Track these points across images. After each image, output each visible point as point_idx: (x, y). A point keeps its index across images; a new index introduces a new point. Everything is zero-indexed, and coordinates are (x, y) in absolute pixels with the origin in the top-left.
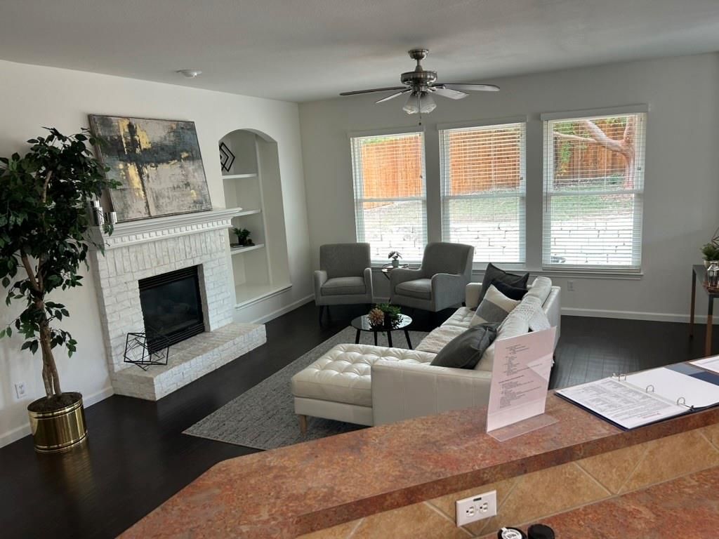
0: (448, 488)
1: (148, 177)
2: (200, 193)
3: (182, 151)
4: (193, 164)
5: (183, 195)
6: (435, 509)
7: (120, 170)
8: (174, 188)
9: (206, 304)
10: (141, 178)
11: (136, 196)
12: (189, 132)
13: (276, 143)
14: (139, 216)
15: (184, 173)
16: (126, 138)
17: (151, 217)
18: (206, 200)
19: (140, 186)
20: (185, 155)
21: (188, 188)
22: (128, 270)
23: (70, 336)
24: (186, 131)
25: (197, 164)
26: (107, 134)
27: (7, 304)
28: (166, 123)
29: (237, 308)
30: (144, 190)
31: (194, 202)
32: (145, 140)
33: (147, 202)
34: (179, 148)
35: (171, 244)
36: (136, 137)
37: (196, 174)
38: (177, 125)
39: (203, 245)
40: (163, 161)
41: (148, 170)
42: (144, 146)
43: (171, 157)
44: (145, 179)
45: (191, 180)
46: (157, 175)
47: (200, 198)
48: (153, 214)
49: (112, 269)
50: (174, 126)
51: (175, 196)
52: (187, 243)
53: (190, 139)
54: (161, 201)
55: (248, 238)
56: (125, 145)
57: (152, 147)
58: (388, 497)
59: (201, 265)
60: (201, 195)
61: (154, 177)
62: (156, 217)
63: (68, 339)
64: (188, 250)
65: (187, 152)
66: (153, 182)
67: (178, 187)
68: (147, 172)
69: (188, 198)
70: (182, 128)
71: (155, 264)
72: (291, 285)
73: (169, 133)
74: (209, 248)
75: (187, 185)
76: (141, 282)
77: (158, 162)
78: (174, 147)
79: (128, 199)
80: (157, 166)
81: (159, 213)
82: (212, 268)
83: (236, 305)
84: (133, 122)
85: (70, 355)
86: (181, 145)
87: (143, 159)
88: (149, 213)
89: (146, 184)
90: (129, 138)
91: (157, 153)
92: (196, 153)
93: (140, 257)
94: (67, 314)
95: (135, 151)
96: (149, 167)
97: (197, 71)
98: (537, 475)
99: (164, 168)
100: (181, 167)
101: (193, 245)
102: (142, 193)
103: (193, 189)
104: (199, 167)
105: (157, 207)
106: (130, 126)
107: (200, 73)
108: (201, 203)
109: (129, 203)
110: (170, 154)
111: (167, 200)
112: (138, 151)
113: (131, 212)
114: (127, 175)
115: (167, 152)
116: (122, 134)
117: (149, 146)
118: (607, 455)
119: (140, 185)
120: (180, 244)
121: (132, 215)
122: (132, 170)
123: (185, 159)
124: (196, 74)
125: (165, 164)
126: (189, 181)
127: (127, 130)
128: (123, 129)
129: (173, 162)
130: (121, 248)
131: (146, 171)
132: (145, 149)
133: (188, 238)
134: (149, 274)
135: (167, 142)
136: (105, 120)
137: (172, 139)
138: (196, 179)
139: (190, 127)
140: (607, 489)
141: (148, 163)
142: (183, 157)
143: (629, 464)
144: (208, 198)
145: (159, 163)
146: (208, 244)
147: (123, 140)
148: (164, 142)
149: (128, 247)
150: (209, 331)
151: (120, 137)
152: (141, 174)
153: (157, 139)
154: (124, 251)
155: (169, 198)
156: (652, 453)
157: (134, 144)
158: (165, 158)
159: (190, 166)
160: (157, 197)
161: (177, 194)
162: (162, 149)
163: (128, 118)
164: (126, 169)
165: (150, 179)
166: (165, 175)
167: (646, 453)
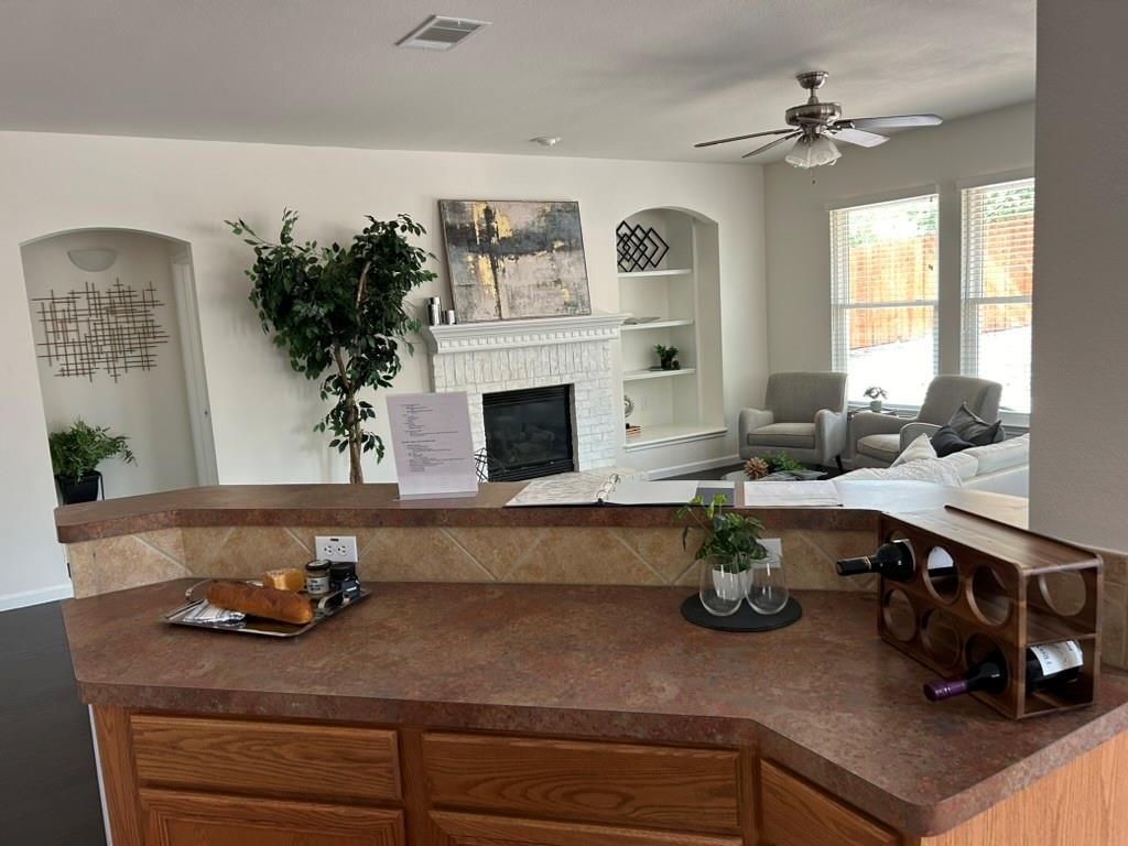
0: (303, 519)
1: (504, 271)
2: (575, 293)
3: (555, 240)
4: (570, 256)
5: (549, 294)
6: (296, 539)
7: (468, 263)
8: (538, 286)
9: (576, 435)
10: (495, 273)
11: (485, 294)
12: (569, 215)
13: (715, 225)
14: (487, 317)
15: (554, 267)
16: (479, 225)
17: (501, 319)
18: (583, 304)
19: (493, 283)
20: (559, 244)
21: (559, 286)
22: (470, 381)
23: (380, 441)
24: (565, 214)
25: (575, 255)
26: (457, 221)
27: (323, 398)
28: (536, 206)
29: (626, 448)
30: (496, 287)
31: (565, 303)
32: (504, 228)
33: (499, 302)
34: (552, 236)
35: (531, 355)
36: (493, 224)
37: (572, 269)
38: (552, 207)
39: (577, 360)
40: (526, 253)
41: (506, 263)
42: (502, 234)
43: (538, 247)
44: (500, 273)
45: (564, 276)
46: (516, 270)
47: (574, 299)
48: (504, 317)
49: (450, 376)
50: (548, 209)
51: (538, 295)
52: (553, 355)
53: (570, 223)
54: (518, 301)
55: (674, 360)
56: (477, 234)
57: (514, 235)
58: (249, 513)
59: (573, 385)
60: (577, 296)
61: (512, 271)
62: (507, 320)
63: (377, 443)
64: (554, 364)
65: (562, 240)
66: (510, 277)
67: (544, 284)
68: (503, 266)
69: (557, 299)
70: (559, 211)
71: (506, 377)
72: (725, 429)
73: (539, 217)
74: (585, 364)
75: (558, 282)
76: (486, 396)
77: (519, 254)
78: (545, 234)
79: (474, 296)
80: (517, 259)
81: (514, 316)
82: (589, 391)
83: (625, 445)
84: (491, 206)
85: (379, 461)
86: (555, 233)
87: (499, 250)
88: (500, 315)
89: (499, 281)
90: (484, 225)
91: (520, 243)
92: (577, 242)
93: (487, 366)
94: (373, 415)
95: (490, 240)
96: (506, 259)
97: (554, 137)
98: (400, 533)
99: (527, 261)
100: (552, 259)
101: (562, 360)
102: (493, 290)
103: (566, 287)
104: (579, 259)
105: (512, 308)
106: (488, 211)
107: (559, 139)
108: (576, 306)
109: (475, 301)
110: (539, 243)
111: (527, 300)
112: (494, 240)
113: (476, 313)
114: (477, 269)
115: (534, 241)
116: (476, 220)
117: (510, 234)
118: (485, 531)
119: (493, 281)
120: (544, 356)
121: (476, 316)
122: (484, 263)
123: (558, 250)
124: (553, 141)
125: (529, 256)
126: (561, 277)
127: (483, 216)
128: (478, 214)
129: (540, 254)
130: (464, 353)
131: (501, 264)
132: (504, 238)
133: (555, 348)
134: (498, 389)
135: (535, 229)
136: (456, 206)
137: (543, 224)
138: (571, 274)
139: (572, 209)
140: (489, 571)
141: (506, 254)
142: (555, 246)
143: (514, 549)
144: (586, 299)
145: (521, 254)
146: (584, 359)
147: (477, 228)
148: (532, 229)
149: (472, 353)
150: (578, 471)
151: (472, 224)
152: (494, 267)
153: (521, 226)
154: (467, 357)
155: (529, 297)
156: (544, 543)
157: (490, 231)
158: (530, 248)
159: (565, 259)
160: (512, 296)
161: (541, 293)
162: (527, 237)
163: (485, 201)
164: (475, 262)
165: (506, 274)
166: (529, 270)
167: (537, 541)
